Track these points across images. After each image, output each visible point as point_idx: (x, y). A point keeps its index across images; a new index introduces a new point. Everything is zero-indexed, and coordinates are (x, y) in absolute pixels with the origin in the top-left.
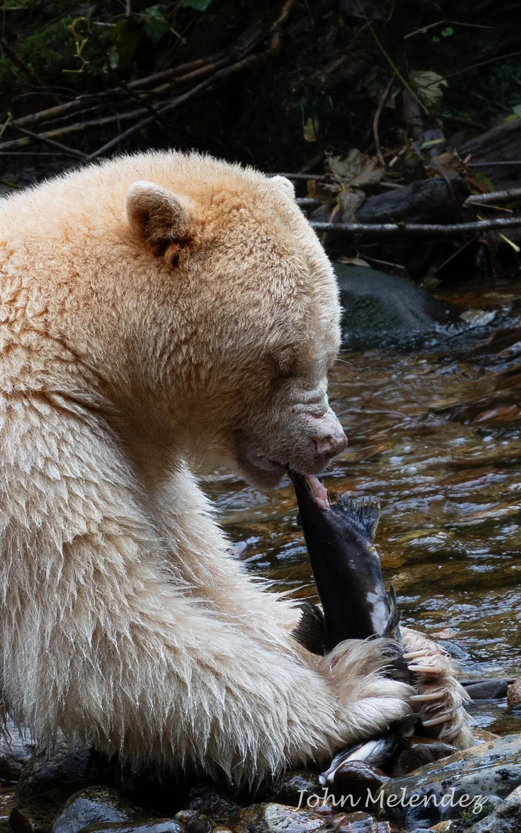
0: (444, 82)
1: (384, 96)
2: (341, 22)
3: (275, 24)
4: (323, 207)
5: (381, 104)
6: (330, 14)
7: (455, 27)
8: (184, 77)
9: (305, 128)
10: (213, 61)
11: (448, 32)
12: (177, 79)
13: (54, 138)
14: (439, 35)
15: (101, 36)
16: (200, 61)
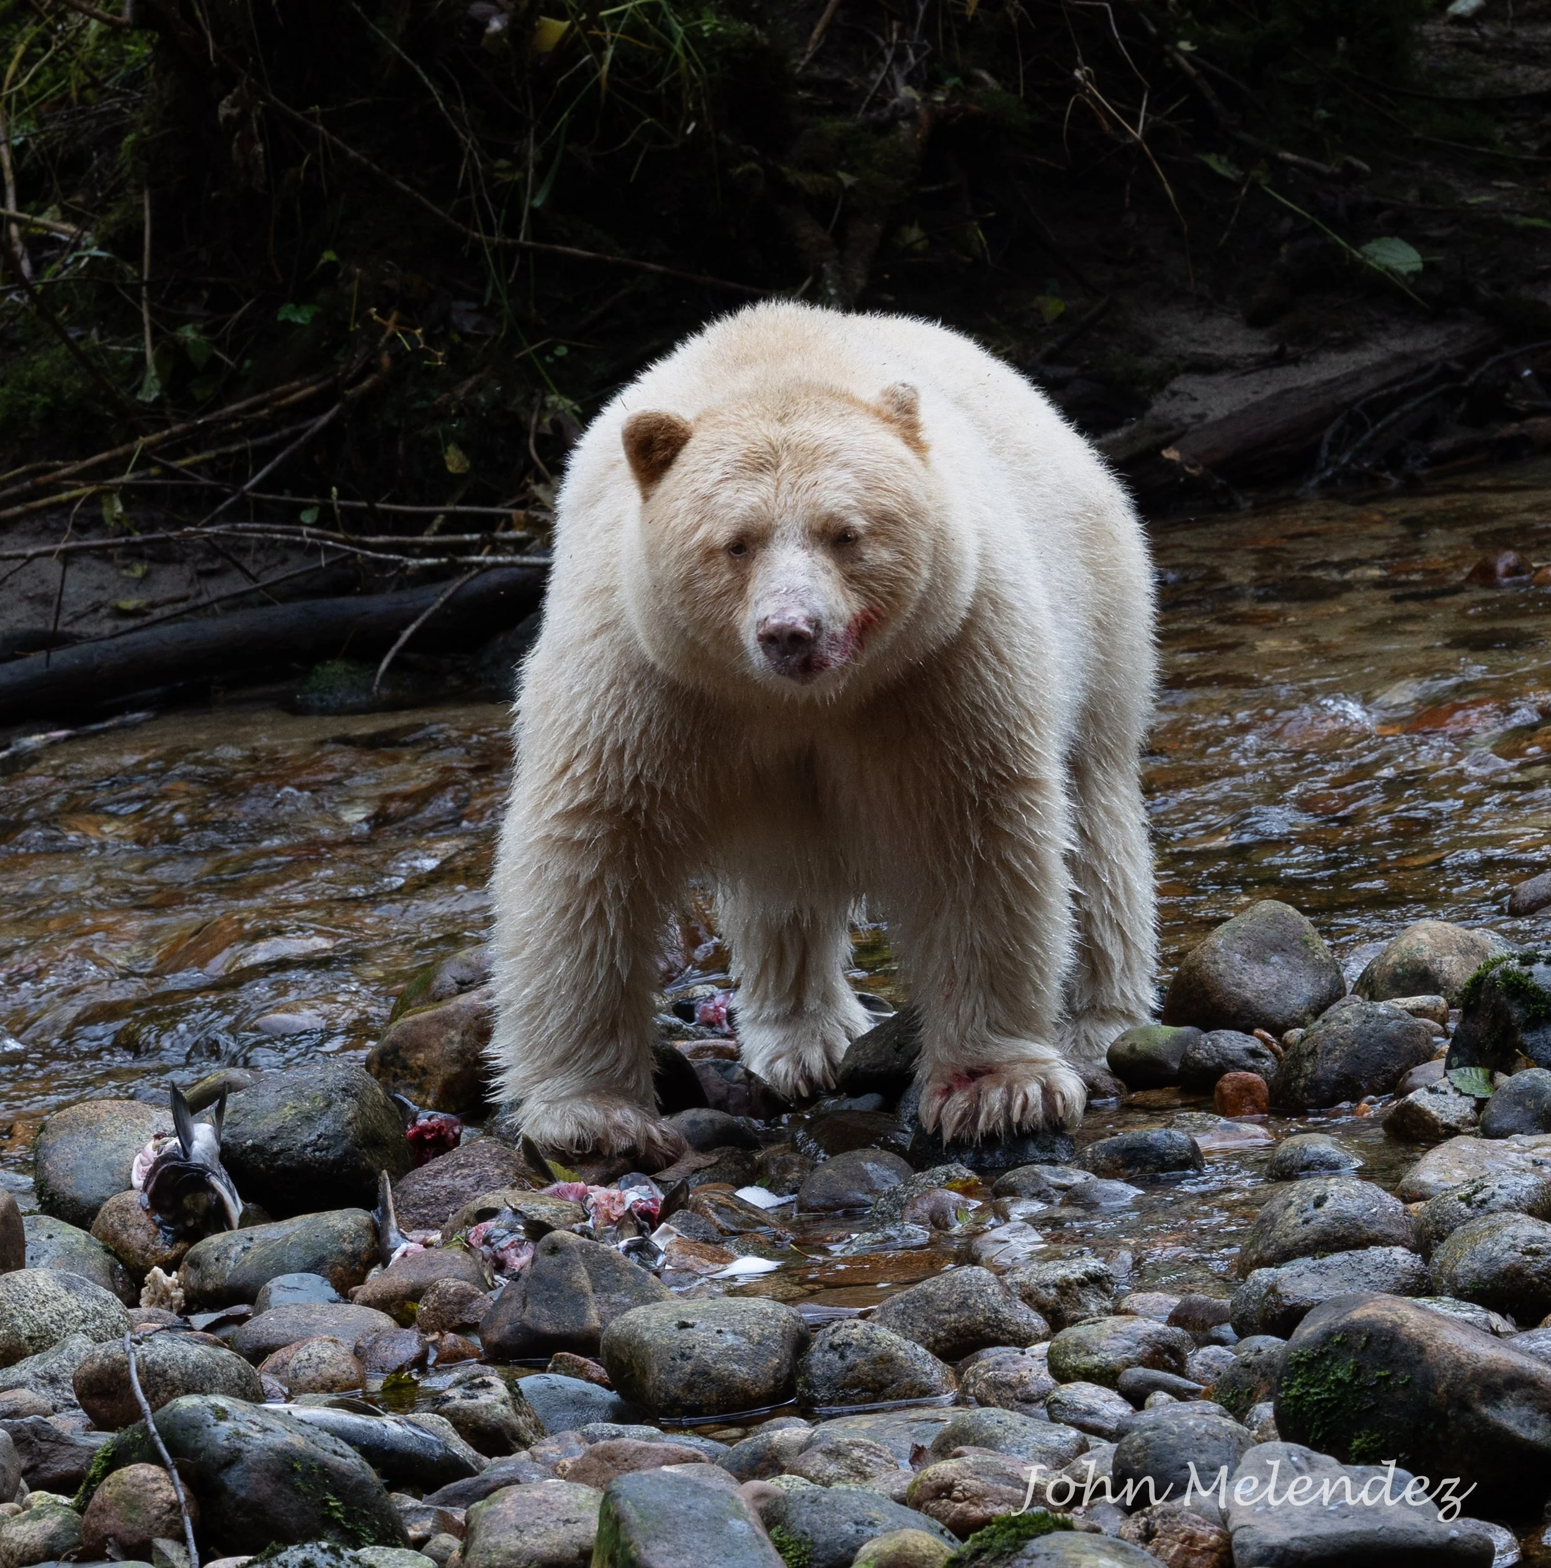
0: (577, 408)
1: (534, 421)
2: (456, 338)
3: (383, 340)
4: (537, 542)
5: (533, 429)
6: (442, 328)
7: (569, 346)
8: (283, 402)
9: (447, 458)
10: (312, 384)
11: (562, 351)
12: (276, 404)
13: (187, 467)
14: (552, 355)
15: (122, 362)
16: (296, 384)
